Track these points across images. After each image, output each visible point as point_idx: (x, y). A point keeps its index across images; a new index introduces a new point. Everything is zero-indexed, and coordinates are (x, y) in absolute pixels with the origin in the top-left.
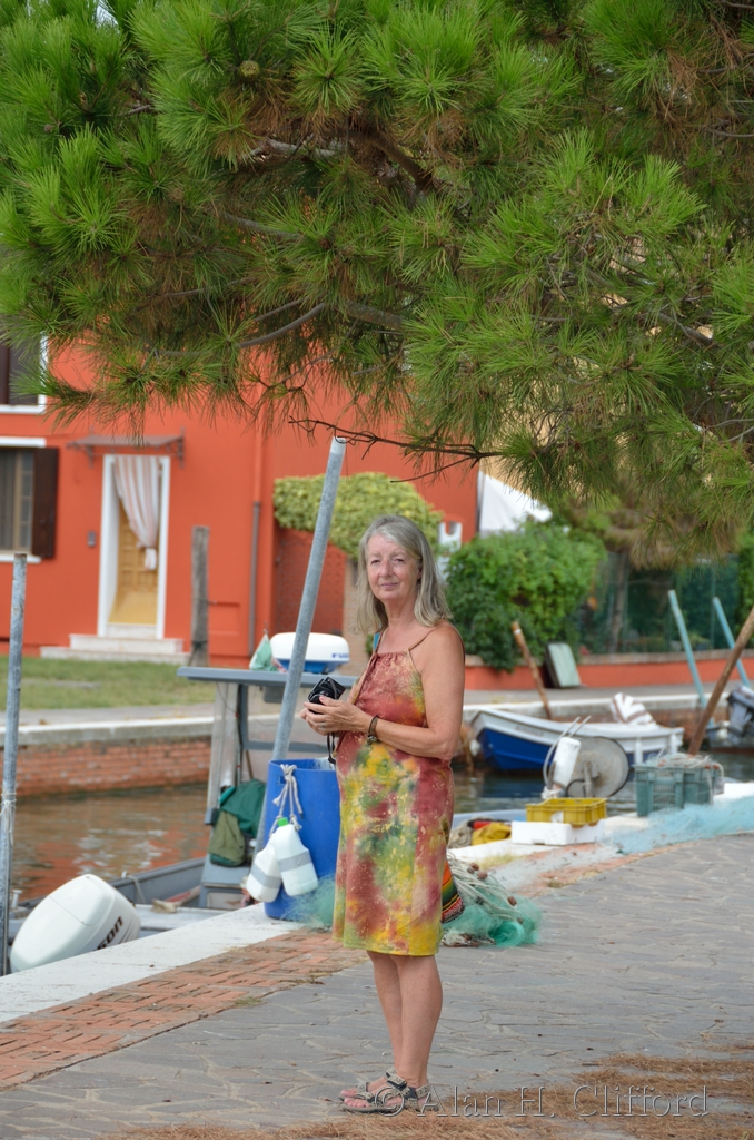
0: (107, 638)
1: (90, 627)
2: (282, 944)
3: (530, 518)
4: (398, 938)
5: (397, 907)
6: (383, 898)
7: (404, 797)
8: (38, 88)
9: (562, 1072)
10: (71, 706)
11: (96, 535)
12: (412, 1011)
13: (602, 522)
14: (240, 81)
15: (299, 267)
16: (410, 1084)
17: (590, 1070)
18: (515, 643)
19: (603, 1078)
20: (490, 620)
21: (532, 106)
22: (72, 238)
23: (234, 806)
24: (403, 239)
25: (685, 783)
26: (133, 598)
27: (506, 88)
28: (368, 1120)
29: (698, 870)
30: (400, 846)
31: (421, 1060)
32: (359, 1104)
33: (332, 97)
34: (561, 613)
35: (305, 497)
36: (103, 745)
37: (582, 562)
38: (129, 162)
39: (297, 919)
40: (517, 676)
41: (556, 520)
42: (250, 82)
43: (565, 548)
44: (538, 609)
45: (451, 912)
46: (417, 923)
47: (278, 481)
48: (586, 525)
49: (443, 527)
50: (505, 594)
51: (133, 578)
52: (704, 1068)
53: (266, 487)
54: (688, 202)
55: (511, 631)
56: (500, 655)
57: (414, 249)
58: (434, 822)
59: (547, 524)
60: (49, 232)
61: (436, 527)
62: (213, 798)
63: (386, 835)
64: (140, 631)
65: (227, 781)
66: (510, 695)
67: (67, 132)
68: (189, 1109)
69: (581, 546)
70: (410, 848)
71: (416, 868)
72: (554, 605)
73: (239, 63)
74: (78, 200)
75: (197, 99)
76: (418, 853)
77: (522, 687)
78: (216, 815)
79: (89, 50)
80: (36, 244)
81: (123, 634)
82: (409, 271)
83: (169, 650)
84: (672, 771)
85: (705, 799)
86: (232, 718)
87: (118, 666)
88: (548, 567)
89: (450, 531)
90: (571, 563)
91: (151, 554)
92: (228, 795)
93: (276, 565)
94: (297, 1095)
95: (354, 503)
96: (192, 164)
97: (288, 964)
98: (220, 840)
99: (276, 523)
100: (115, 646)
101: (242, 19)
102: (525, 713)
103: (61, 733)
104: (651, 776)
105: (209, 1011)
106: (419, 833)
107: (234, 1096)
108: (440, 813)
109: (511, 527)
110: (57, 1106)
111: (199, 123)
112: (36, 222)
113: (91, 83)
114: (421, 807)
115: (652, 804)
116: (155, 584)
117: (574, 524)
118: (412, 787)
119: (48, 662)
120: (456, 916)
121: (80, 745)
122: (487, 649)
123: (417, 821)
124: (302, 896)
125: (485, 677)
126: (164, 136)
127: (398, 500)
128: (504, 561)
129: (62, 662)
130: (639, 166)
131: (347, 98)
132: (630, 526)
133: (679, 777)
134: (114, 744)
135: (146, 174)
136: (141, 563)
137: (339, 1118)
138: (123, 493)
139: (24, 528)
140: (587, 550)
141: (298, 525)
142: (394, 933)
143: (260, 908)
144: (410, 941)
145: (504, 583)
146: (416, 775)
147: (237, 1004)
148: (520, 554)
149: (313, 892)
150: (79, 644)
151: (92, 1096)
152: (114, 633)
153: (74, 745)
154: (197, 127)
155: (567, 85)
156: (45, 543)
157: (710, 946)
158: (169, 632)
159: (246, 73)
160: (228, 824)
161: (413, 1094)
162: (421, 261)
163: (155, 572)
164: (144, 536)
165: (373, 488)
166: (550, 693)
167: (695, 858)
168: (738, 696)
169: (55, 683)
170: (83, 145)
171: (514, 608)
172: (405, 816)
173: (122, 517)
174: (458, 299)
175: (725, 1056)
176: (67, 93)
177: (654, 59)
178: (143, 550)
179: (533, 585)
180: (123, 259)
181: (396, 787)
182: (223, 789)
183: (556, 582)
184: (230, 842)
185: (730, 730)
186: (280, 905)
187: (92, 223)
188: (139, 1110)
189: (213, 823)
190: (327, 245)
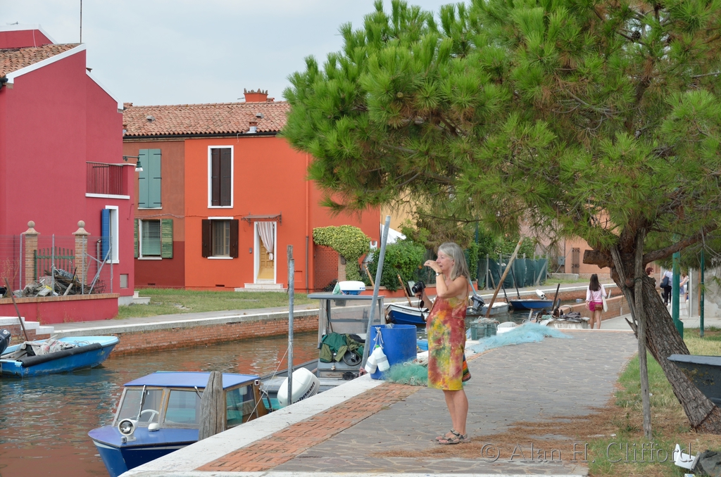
0: (257, 284)
1: (251, 280)
2: (383, 388)
3: (399, 238)
4: (445, 384)
5: (445, 374)
6: (439, 371)
7: (446, 337)
8: (327, 104)
9: (502, 429)
10: (251, 308)
11: (252, 249)
12: (459, 410)
13: (424, 239)
14: (397, 99)
15: (417, 161)
16: (461, 434)
17: (510, 427)
18: (397, 281)
19: (517, 430)
20: (388, 274)
21: (495, 105)
22: (340, 154)
23: (327, 341)
24: (454, 151)
25: (488, 328)
26: (265, 270)
27: (489, 99)
28: (449, 446)
29: (503, 358)
30: (445, 353)
31: (463, 425)
32: (444, 441)
33: (429, 103)
34: (412, 271)
35: (324, 234)
36: (265, 321)
37: (418, 253)
38: (356, 127)
39: (384, 379)
40: (397, 292)
41: (407, 240)
42: (400, 100)
43: (412, 248)
44: (404, 270)
45: (465, 378)
46: (451, 379)
47: (314, 229)
48: (418, 240)
49: (371, 242)
50: (393, 264)
51: (265, 263)
52: (548, 425)
53: (310, 230)
54: (551, 136)
55: (396, 277)
56: (392, 286)
57: (458, 154)
58: (457, 345)
59: (406, 240)
60: (333, 152)
61: (369, 243)
62: (320, 339)
63: (441, 349)
64: (268, 282)
65: (324, 333)
66: (396, 299)
67: (337, 118)
68: (390, 445)
69: (418, 247)
70: (448, 354)
71: (450, 361)
72: (409, 268)
73: (396, 93)
74: (343, 140)
75: (383, 105)
76: (451, 355)
77: (400, 297)
78: (321, 345)
79: (342, 90)
80: (327, 156)
81: (262, 282)
82: (456, 162)
83: (279, 288)
84: (483, 324)
85: (495, 333)
86: (325, 312)
87: (263, 294)
88: (407, 255)
89: (373, 244)
90: (415, 254)
91: (271, 255)
92: (325, 338)
93: (314, 257)
94: (420, 439)
95: (340, 235)
96: (381, 128)
97: (389, 394)
98: (323, 353)
99: (314, 243)
100: (260, 287)
101: (398, 78)
102: (403, 305)
103: (251, 317)
104: (476, 326)
105: (374, 411)
106: (451, 349)
107: (400, 440)
108: (459, 342)
109: (394, 242)
110: (346, 446)
111: (384, 114)
112: (327, 148)
113: (343, 101)
114: (452, 340)
115: (477, 336)
116: (273, 265)
117: (414, 240)
118: (448, 333)
119: (238, 293)
120: (467, 379)
121: (258, 321)
122: (388, 283)
123: (450, 345)
124: (386, 371)
125: (387, 293)
126: (371, 118)
127: (356, 234)
128: (393, 254)
129: (244, 293)
130: (534, 124)
131: (434, 104)
132: (433, 241)
133: (486, 326)
134: (269, 320)
135: (363, 131)
136: (268, 258)
137: (440, 446)
138: (261, 234)
139: (227, 247)
140: (419, 249)
141: (322, 244)
142: (444, 382)
143: (368, 375)
144: (449, 385)
145: (393, 261)
146: (450, 329)
147: (382, 409)
148: (397, 251)
149: (389, 370)
150: (247, 286)
151: (354, 442)
152: (259, 282)
153: (256, 321)
154: (384, 115)
155: (506, 98)
156: (234, 253)
157: (522, 383)
158: (278, 282)
159: (399, 97)
160: (326, 348)
161: (462, 437)
162: (460, 157)
163: (273, 261)
164: (269, 249)
165: (347, 230)
166: (411, 298)
167: (500, 354)
168: (475, 297)
169: (242, 300)
170: (343, 123)
171: (396, 269)
172: (447, 344)
173: (261, 242)
174: (474, 171)
175: (551, 421)
176: (336, 105)
177: (537, 88)
178: (268, 253)
179: (402, 261)
180: (357, 160)
181: (443, 334)
182: (323, 336)
183: (410, 260)
184: (327, 354)
185: (473, 309)
186: (377, 375)
187: (348, 149)
188: (372, 446)
189: (320, 348)
190: (427, 153)
